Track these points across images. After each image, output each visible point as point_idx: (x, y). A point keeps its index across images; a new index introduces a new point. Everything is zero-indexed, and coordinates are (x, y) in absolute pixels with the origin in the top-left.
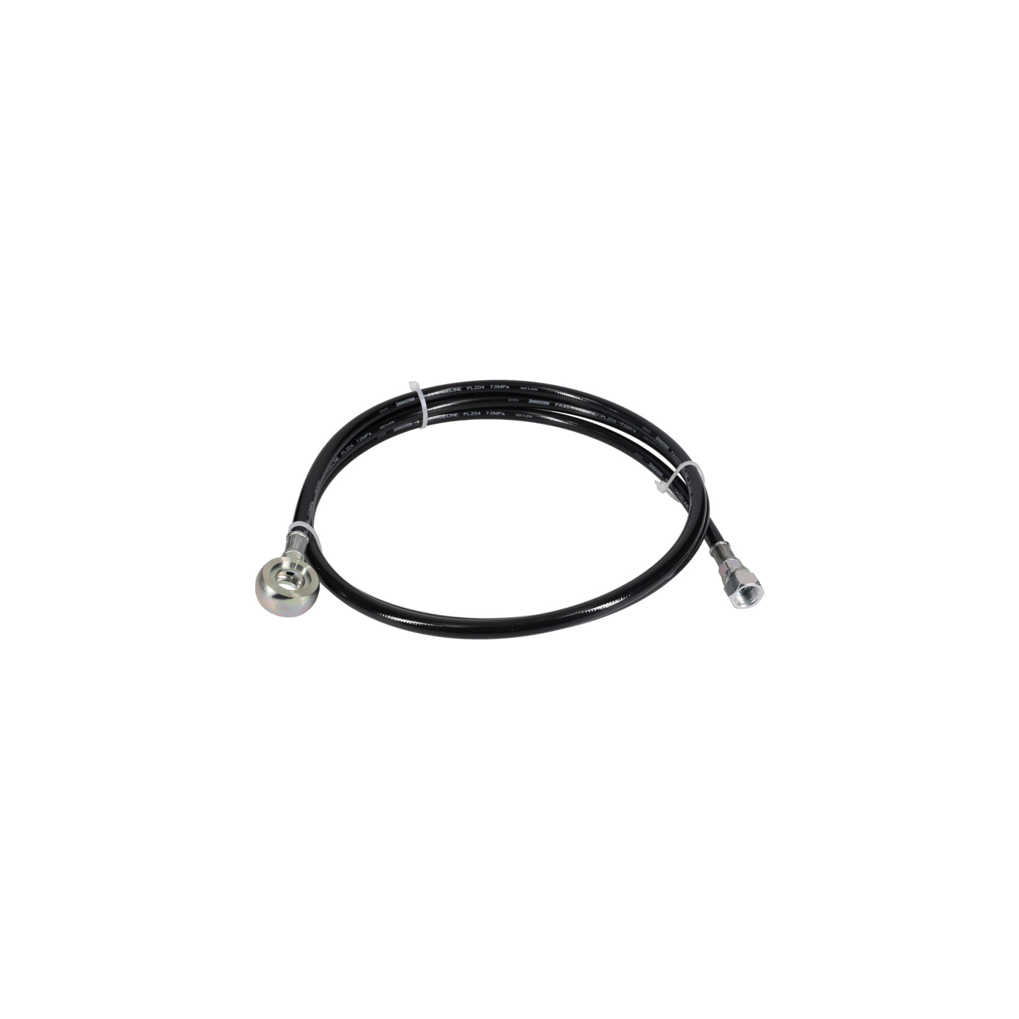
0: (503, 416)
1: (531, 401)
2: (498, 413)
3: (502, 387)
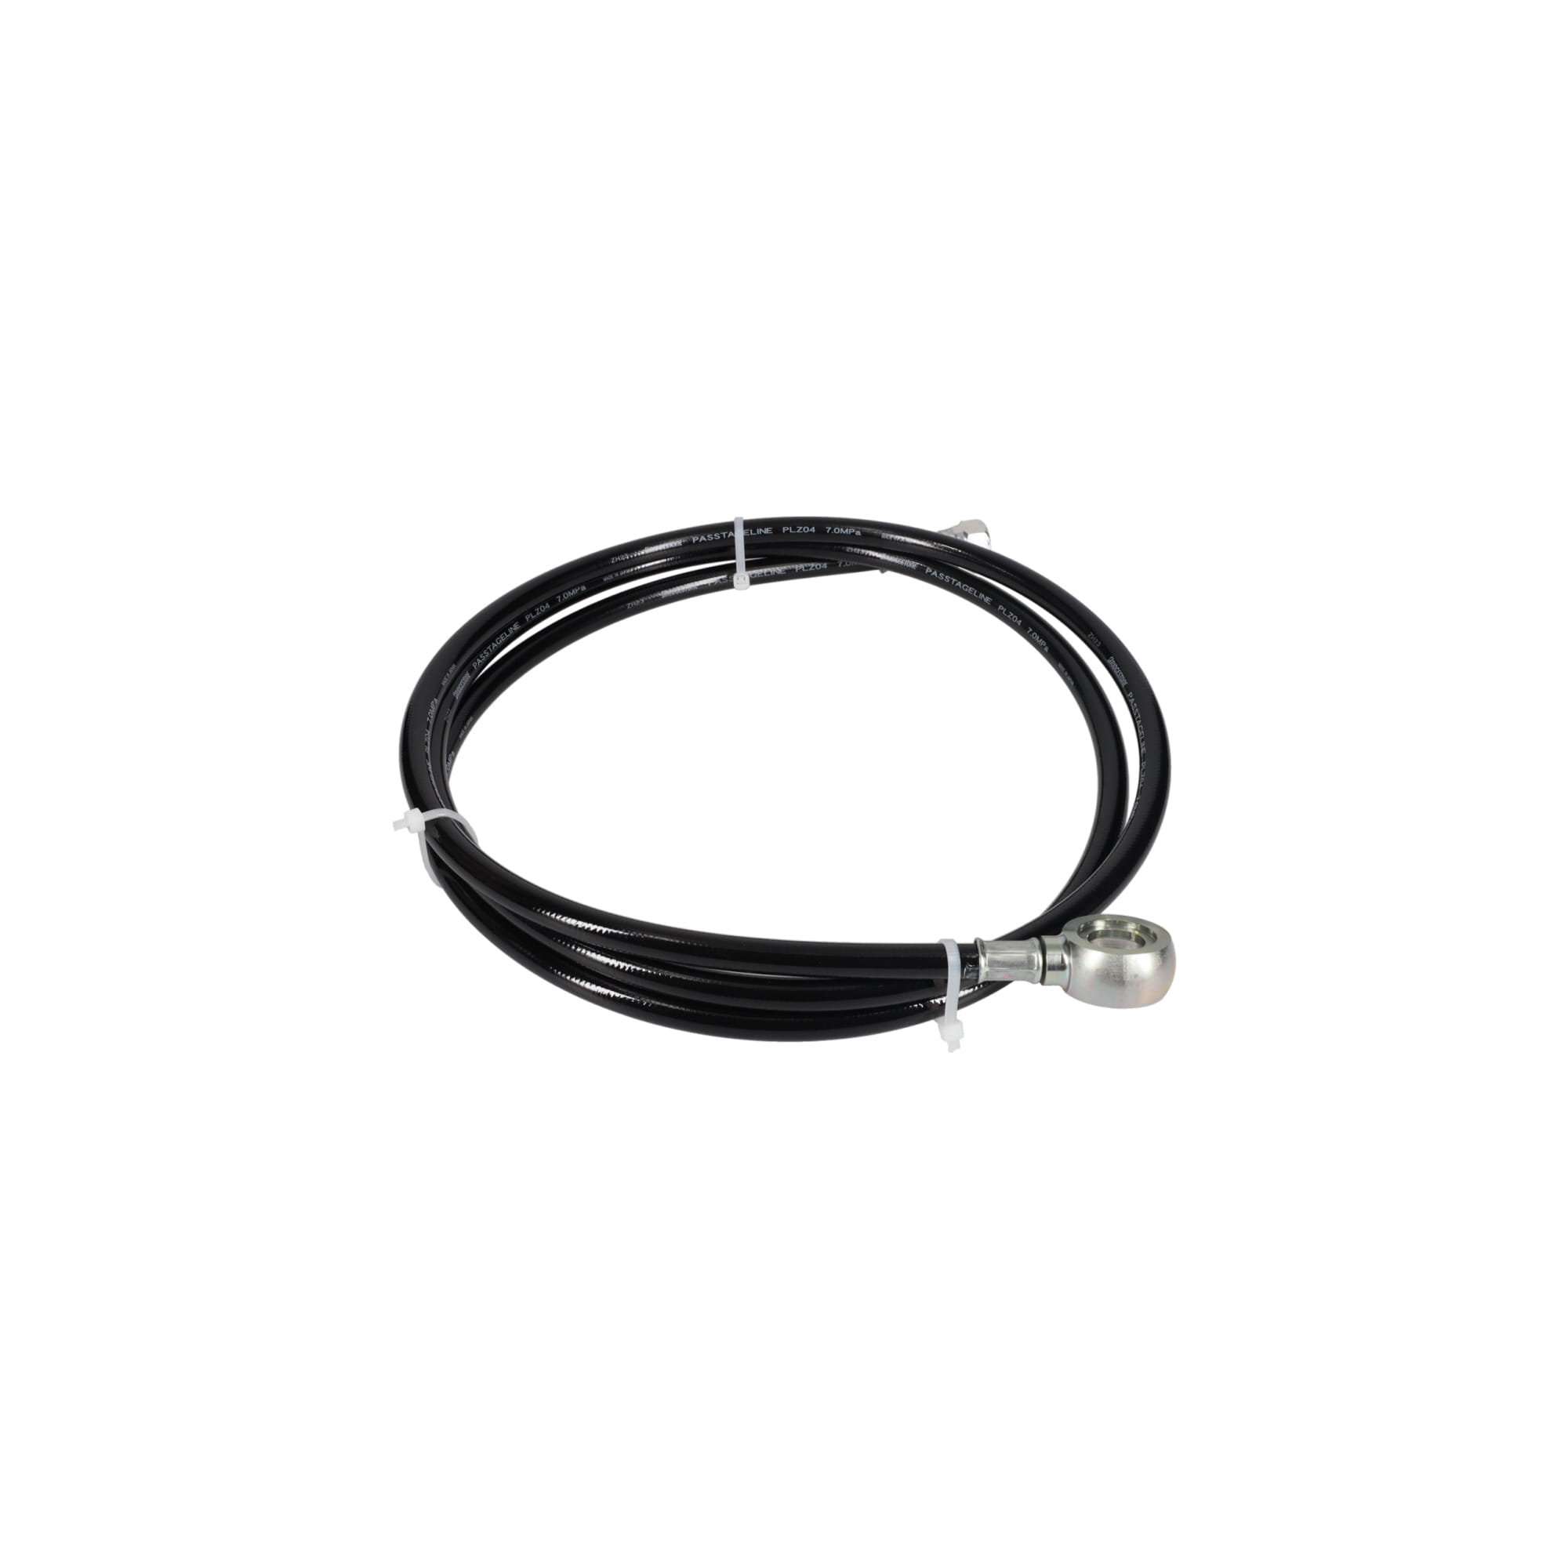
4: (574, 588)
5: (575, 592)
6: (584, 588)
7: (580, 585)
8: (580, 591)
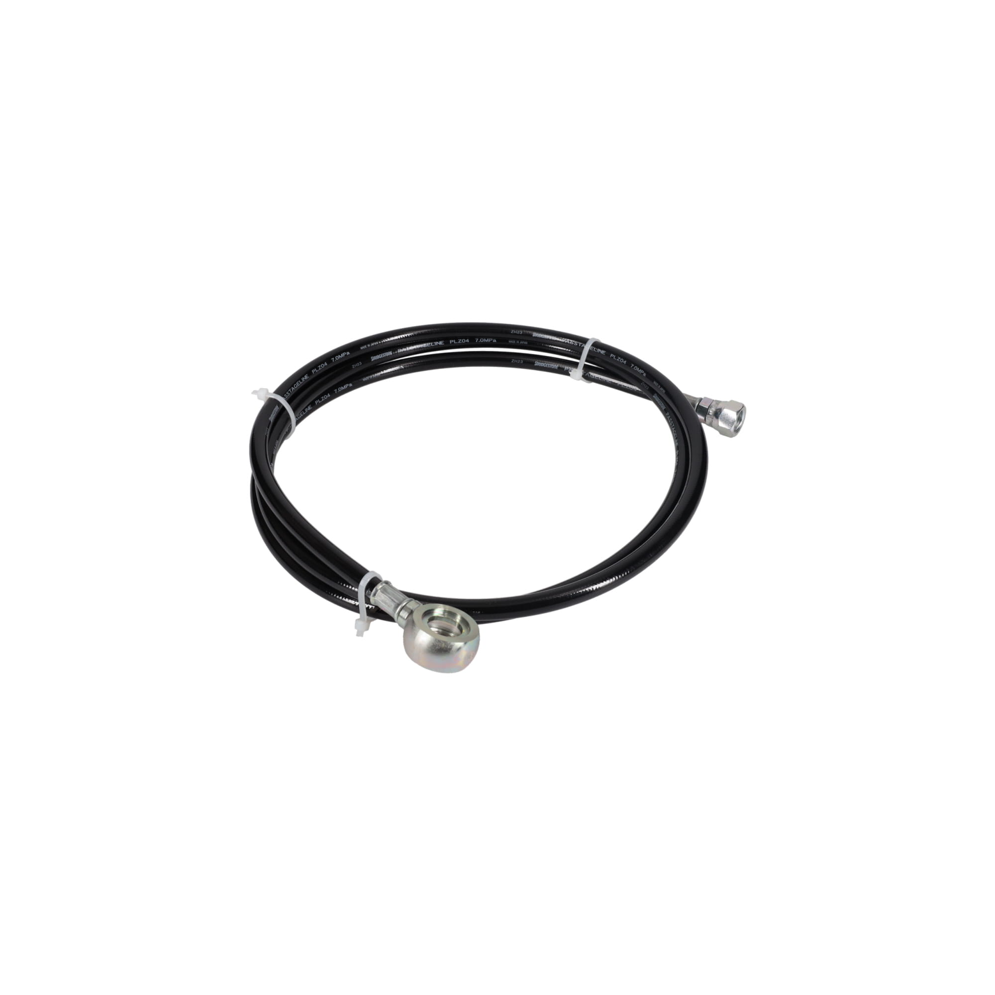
0: (351, 387)
1: (374, 358)
2: (346, 386)
3: (343, 355)
4: (489, 337)
5: (488, 340)
6: (495, 341)
7: (494, 338)
8: (492, 341)
